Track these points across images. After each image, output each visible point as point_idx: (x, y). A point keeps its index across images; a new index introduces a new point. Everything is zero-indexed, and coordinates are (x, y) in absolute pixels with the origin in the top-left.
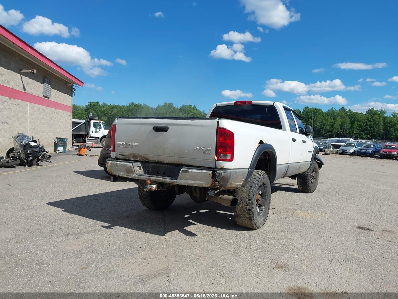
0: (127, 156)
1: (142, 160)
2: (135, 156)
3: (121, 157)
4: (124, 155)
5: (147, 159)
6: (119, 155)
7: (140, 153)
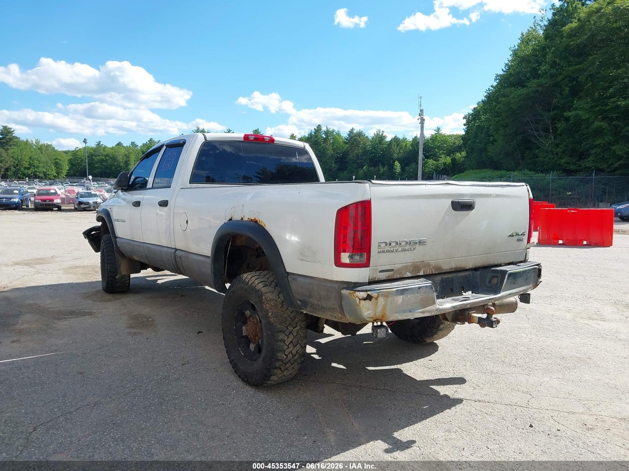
0: (398, 270)
1: (429, 272)
2: (416, 267)
3: (384, 276)
4: (392, 270)
5: (439, 268)
6: (381, 271)
7: (427, 259)
